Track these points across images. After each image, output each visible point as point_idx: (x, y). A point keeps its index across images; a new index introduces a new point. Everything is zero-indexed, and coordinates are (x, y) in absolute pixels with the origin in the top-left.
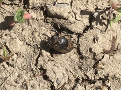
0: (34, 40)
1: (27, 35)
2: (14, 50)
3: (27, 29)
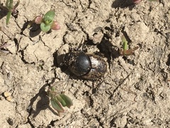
0: (167, 25)
1: (156, 17)
2: (137, 39)
3: (157, 8)
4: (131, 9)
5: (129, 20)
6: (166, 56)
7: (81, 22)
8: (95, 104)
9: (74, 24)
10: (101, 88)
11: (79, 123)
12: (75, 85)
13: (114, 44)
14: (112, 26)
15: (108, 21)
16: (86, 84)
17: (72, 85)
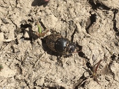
4: (44, 7)
5: (44, 14)
6: (70, 37)
7: (11, 17)
8: (23, 72)
9: (6, 19)
10: (26, 60)
11: (13, 85)
12: (9, 60)
13: (34, 30)
14: (32, 18)
15: (29, 15)
16: (16, 59)
17: (8, 60)
